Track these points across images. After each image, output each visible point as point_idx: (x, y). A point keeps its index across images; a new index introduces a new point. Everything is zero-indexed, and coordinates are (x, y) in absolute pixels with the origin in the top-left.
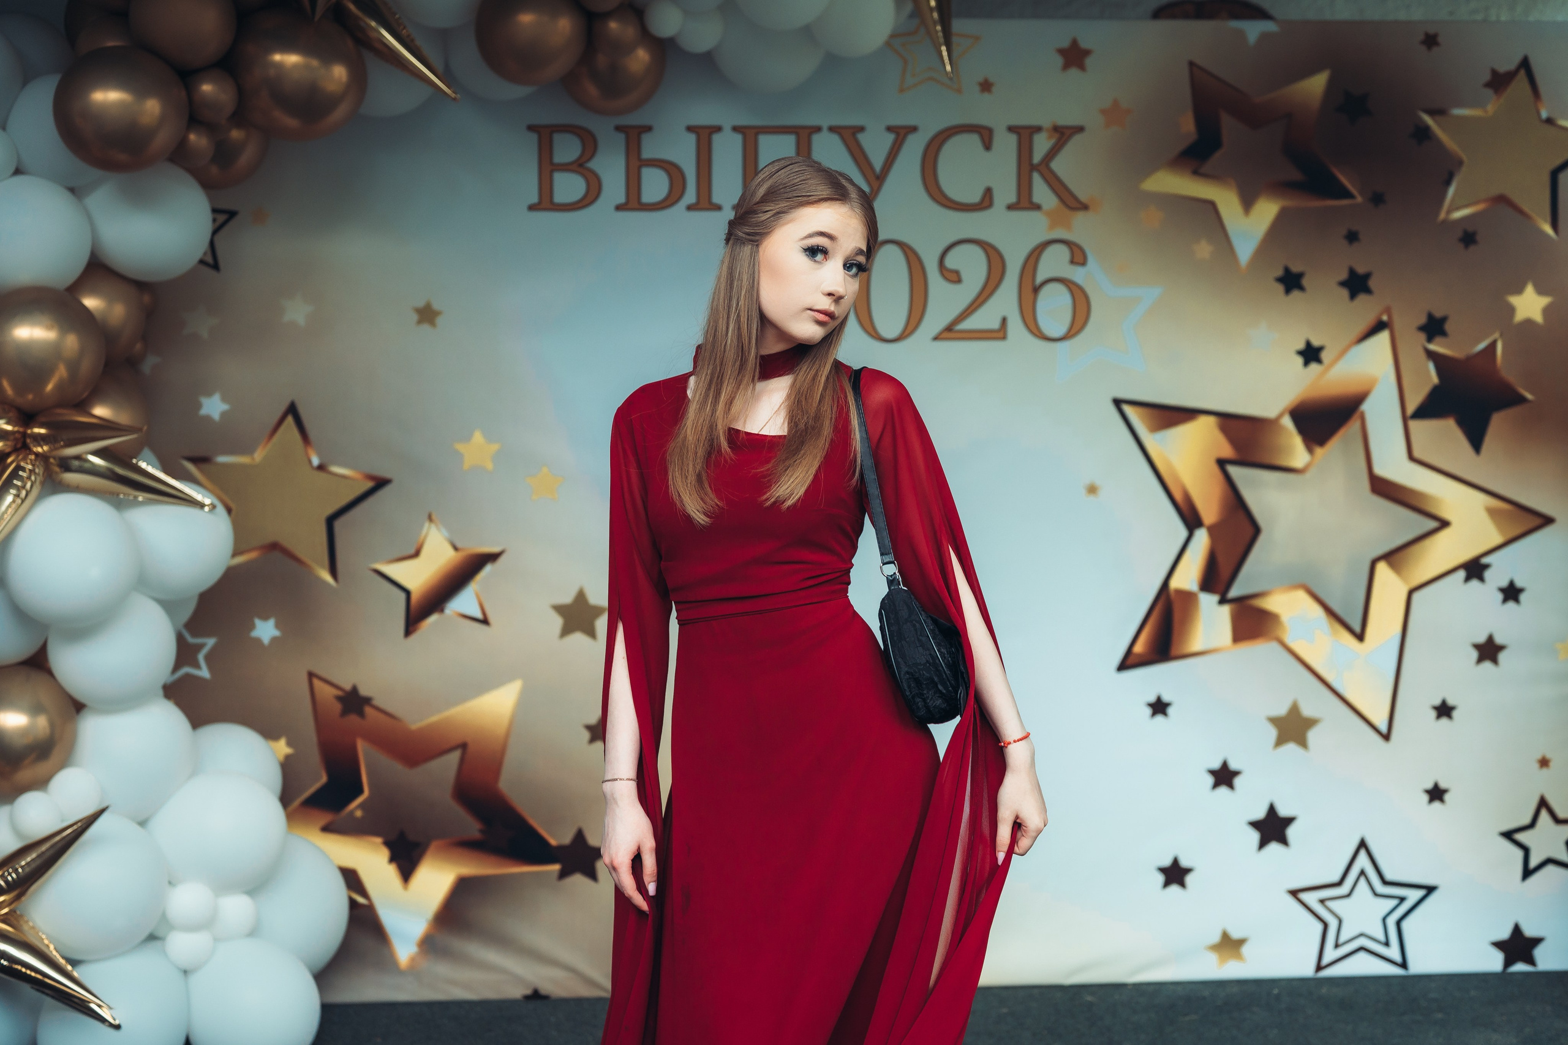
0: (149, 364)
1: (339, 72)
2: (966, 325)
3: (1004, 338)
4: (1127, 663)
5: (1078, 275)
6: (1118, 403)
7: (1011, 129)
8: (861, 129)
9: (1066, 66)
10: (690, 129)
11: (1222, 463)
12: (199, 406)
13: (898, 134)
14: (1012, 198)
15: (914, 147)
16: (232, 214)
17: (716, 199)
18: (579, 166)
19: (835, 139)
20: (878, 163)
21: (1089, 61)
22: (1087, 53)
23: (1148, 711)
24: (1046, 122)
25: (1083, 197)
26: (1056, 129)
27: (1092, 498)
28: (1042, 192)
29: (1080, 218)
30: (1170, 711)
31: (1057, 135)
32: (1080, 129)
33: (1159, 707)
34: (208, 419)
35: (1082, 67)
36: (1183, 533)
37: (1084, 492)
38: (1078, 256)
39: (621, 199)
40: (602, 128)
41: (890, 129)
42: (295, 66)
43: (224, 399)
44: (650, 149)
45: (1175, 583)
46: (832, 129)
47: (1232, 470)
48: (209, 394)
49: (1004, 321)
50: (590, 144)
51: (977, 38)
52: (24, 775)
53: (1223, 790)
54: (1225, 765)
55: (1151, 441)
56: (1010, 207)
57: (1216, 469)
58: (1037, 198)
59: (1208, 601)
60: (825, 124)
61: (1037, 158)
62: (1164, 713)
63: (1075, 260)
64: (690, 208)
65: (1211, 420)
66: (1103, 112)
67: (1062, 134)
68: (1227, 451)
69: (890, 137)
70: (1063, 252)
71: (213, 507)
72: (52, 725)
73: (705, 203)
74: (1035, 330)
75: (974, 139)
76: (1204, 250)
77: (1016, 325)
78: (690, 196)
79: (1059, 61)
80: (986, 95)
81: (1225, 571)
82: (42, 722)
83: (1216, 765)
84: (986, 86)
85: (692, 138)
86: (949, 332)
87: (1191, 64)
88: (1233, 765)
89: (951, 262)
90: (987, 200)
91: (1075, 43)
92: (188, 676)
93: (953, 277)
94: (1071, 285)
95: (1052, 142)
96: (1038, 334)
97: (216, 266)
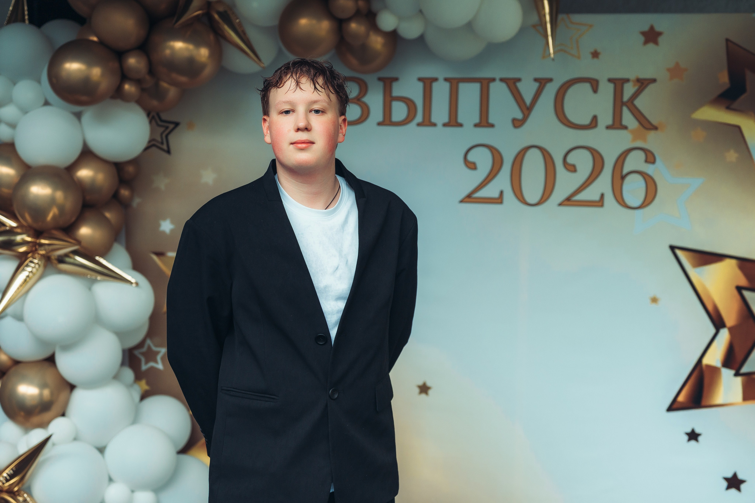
0: (137, 201)
1: (204, 52)
2: (580, 197)
3: (602, 206)
4: (672, 407)
5: (649, 169)
6: (673, 248)
7: (610, 80)
8: (519, 80)
9: (646, 42)
10: (420, 79)
11: (739, 289)
12: (159, 225)
13: (541, 83)
14: (610, 122)
15: (550, 91)
16: (177, 124)
17: (434, 120)
18: (358, 100)
19: (503, 86)
20: (528, 100)
21: (660, 39)
22: (660, 34)
23: (686, 438)
24: (632, 76)
25: (654, 122)
26: (638, 80)
27: (654, 305)
28: (628, 118)
29: (652, 135)
30: (700, 438)
31: (639, 84)
32: (654, 81)
33: (693, 436)
34: (164, 233)
35: (656, 43)
36: (713, 331)
37: (649, 301)
38: (650, 158)
39: (380, 119)
40: (371, 80)
41: (536, 80)
42: (181, 49)
43: (172, 222)
44: (398, 90)
45: (706, 361)
46: (502, 80)
47: (746, 294)
48: (164, 219)
49: (602, 196)
50: (364, 89)
51: (591, 26)
52: (36, 419)
53: (733, 491)
54: (735, 475)
55: (693, 272)
56: (608, 127)
57: (735, 292)
58: (624, 123)
59: (727, 374)
60: (498, 76)
61: (626, 98)
62: (697, 440)
63: (648, 160)
64: (419, 125)
65: (733, 262)
66: (669, 70)
67: (642, 83)
68: (743, 281)
69: (537, 85)
70: (641, 155)
71: (137, 284)
72: (52, 394)
73: (427, 122)
74: (621, 202)
75: (587, 86)
76: (732, 156)
77: (609, 199)
78: (419, 118)
79: (642, 39)
80: (595, 60)
81: (739, 356)
82: (46, 393)
83: (729, 475)
84: (595, 55)
85: (420, 85)
86: (568, 201)
87: (727, 40)
88: (740, 476)
89: (570, 159)
90: (594, 123)
91: (652, 28)
92: (152, 368)
93: (572, 168)
94: (644, 175)
95: (636, 88)
96: (623, 204)
97: (168, 152)
